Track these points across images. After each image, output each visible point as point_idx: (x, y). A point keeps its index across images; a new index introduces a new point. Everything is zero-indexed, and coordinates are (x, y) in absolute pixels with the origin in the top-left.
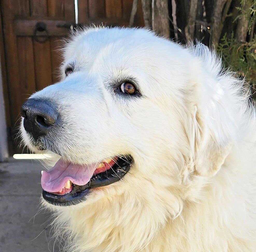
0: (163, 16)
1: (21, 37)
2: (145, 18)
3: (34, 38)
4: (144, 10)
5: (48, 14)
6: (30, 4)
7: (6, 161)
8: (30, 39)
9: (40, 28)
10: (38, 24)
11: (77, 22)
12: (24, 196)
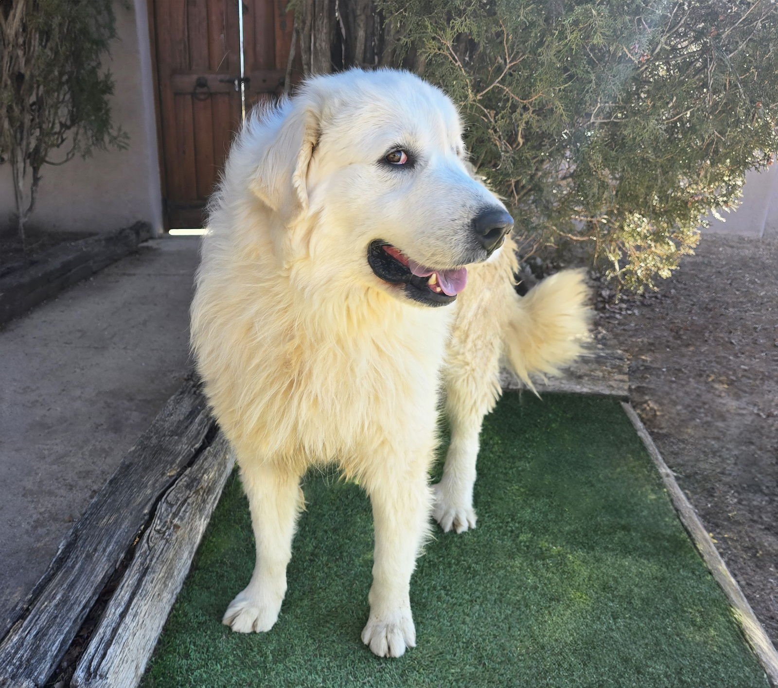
0: (324, 59)
1: (177, 94)
2: (303, 62)
3: (194, 95)
4: (303, 54)
5: (210, 68)
6: (189, 58)
7: (161, 237)
8: (189, 97)
9: (201, 83)
10: (199, 79)
11: (242, 75)
12: (174, 275)
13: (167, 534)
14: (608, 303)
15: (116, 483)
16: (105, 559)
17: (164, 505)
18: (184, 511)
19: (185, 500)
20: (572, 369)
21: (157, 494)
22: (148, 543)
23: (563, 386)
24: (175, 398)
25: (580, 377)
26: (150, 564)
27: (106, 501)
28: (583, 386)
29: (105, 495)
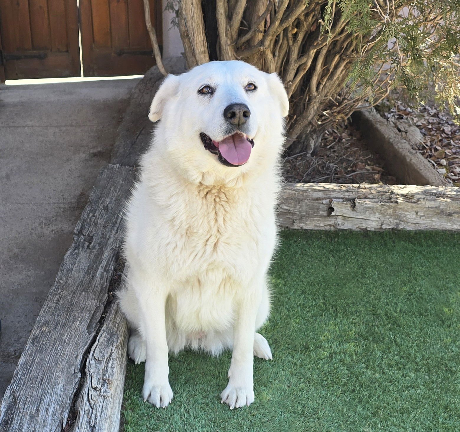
12: (24, 127)
13: (102, 391)
14: (452, 138)
15: (39, 342)
16: (50, 419)
17: (93, 362)
18: (111, 367)
19: (110, 356)
20: (441, 207)
21: (82, 351)
22: (89, 401)
23: (434, 223)
24: (71, 253)
25: (450, 215)
26: (95, 422)
27: (33, 361)
28: (454, 223)
29: (31, 355)
